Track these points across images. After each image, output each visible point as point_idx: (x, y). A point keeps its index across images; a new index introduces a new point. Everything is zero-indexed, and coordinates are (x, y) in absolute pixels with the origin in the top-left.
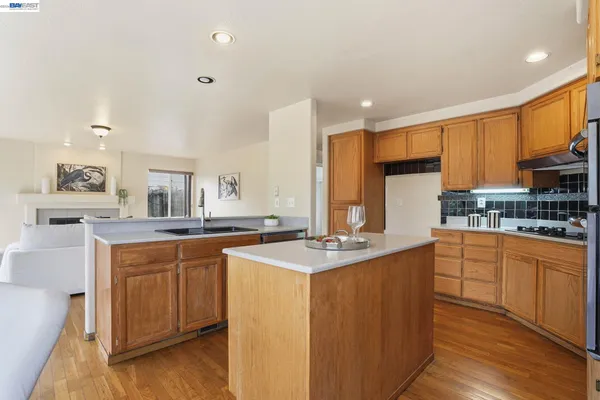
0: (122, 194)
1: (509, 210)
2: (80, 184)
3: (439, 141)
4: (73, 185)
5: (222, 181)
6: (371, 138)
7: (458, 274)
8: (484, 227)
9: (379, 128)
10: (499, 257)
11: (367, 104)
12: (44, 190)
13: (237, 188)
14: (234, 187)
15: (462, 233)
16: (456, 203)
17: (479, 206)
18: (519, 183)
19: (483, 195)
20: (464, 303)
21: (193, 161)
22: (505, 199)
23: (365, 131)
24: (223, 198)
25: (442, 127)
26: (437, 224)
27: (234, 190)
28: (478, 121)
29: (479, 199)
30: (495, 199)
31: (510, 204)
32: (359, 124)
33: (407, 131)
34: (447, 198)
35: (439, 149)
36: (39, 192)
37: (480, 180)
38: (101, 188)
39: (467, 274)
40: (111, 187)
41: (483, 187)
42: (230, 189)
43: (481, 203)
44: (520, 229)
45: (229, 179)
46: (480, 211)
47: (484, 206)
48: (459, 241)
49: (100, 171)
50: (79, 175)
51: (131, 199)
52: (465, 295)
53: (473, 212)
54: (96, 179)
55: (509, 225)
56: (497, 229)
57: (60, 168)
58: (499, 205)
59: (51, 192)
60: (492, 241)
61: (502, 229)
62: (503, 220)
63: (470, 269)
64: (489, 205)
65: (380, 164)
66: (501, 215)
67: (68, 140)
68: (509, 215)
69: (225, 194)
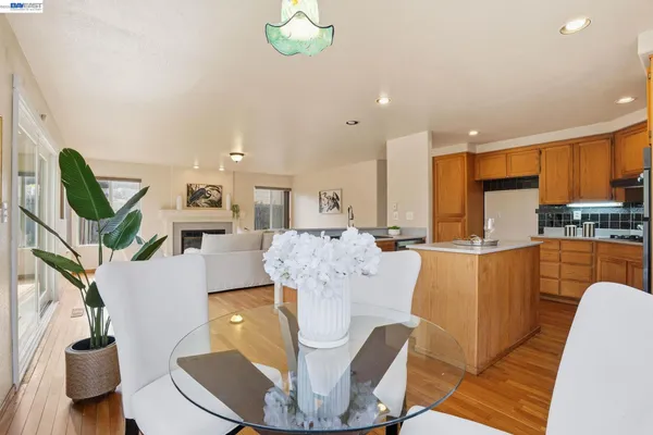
0: (235, 209)
1: (603, 221)
2: (203, 201)
3: (537, 162)
4: (198, 202)
5: (323, 197)
6: (473, 159)
7: (557, 276)
8: (580, 236)
9: (479, 149)
10: (593, 260)
11: (473, 133)
12: (179, 207)
13: (339, 202)
14: (335, 202)
15: (560, 241)
16: (553, 215)
17: (575, 218)
18: (613, 198)
19: (578, 209)
20: (561, 300)
21: (291, 178)
22: (599, 212)
23: (468, 153)
24: (325, 211)
25: (539, 150)
26: (536, 234)
27: (337, 205)
28: (574, 145)
29: (575, 212)
30: (590, 212)
31: (604, 217)
32: (463, 148)
33: (507, 153)
34: (545, 211)
35: (538, 169)
36: (175, 208)
37: (576, 195)
38: (218, 204)
39: (563, 275)
40: (227, 203)
41: (578, 202)
42: (332, 203)
43: (577, 216)
44: (612, 237)
45: (330, 194)
46: (576, 223)
47: (580, 218)
48: (557, 247)
49: (218, 189)
50: (202, 192)
51: (242, 214)
52: (563, 294)
53: (569, 223)
54: (215, 195)
55: (602, 234)
56: (592, 238)
57: (189, 187)
58: (594, 217)
59: (183, 208)
60: (588, 248)
61: (597, 237)
62: (598, 230)
63: (567, 271)
64: (585, 217)
65: (480, 181)
66: (596, 226)
67: (196, 163)
68: (604, 226)
69: (326, 208)
